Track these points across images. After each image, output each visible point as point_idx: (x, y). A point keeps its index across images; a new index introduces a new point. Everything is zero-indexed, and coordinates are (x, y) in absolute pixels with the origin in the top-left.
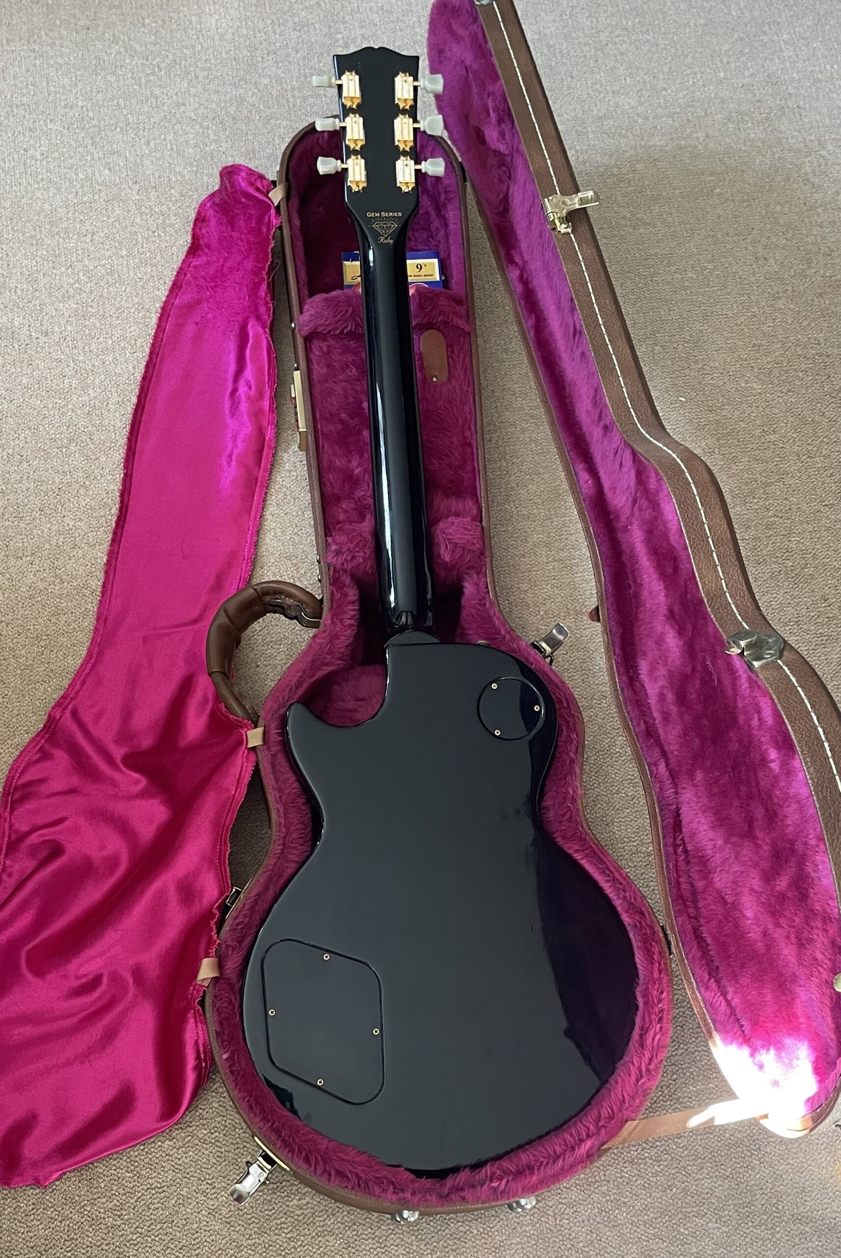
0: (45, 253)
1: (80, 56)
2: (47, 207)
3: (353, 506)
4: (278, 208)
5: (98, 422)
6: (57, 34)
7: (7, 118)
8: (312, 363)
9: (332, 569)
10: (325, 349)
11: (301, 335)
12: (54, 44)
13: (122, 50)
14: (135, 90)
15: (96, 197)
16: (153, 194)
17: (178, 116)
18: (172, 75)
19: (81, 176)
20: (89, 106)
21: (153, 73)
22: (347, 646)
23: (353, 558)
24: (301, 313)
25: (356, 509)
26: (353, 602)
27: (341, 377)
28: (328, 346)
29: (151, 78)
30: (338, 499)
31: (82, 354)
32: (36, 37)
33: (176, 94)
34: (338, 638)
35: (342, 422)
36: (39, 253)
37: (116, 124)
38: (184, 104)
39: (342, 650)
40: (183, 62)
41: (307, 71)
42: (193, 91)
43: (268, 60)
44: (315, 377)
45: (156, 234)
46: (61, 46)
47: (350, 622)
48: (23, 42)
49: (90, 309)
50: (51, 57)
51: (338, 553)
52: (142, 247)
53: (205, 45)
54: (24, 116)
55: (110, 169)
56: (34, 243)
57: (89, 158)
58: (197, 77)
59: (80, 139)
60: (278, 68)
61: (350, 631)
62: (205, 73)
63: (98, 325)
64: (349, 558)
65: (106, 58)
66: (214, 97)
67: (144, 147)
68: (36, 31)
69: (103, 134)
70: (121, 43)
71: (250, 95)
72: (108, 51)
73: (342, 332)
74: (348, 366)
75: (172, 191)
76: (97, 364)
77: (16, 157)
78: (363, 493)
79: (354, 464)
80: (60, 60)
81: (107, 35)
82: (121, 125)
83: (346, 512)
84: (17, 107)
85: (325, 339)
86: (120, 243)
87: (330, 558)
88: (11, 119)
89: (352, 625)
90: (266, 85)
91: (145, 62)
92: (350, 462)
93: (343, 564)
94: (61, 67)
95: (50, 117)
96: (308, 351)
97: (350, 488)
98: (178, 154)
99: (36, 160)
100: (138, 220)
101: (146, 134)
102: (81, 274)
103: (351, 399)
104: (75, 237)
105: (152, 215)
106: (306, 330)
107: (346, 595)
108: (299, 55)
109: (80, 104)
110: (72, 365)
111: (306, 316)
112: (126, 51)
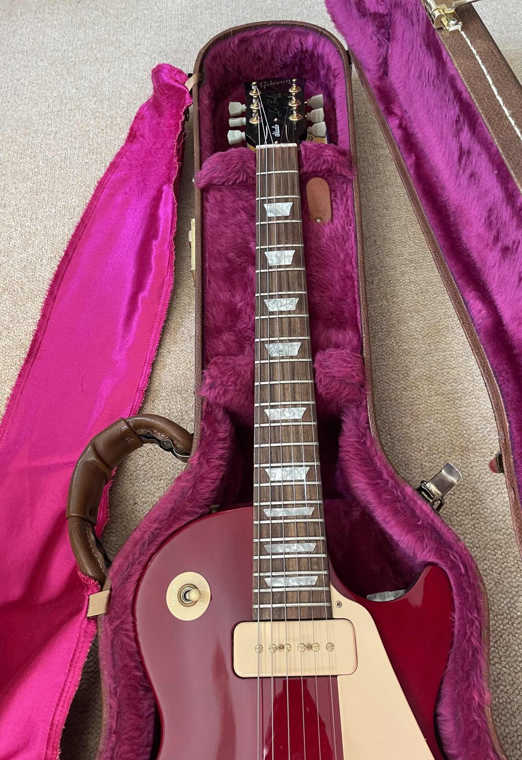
0: (16, 148)
1: (70, 19)
2: (25, 116)
3: (233, 338)
4: (191, 92)
5: (30, 274)
6: (56, 8)
7: (10, 60)
8: (207, 211)
9: (205, 403)
10: (219, 198)
11: (198, 187)
12: (53, 13)
13: (100, 14)
14: (105, 37)
15: (63, 108)
16: (106, 104)
17: (134, 52)
18: (134, 27)
19: (55, 94)
20: (70, 49)
21: (120, 27)
22: (213, 491)
23: (226, 392)
24: (201, 169)
25: (236, 341)
26: (224, 439)
27: (231, 221)
28: (221, 196)
29: (118, 30)
30: (219, 331)
31: (29, 221)
32: (41, 10)
33: (135, 39)
34: (201, 482)
35: (229, 260)
36: (12, 148)
37: (88, 60)
38: (139, 44)
39: (207, 495)
40: (143, 18)
41: (233, 18)
42: (148, 36)
43: (205, 14)
44: (208, 221)
45: (104, 131)
46: (58, 14)
47: (218, 462)
48: (32, 13)
49: (43, 187)
50: (49, 21)
51: (212, 386)
52: (92, 141)
53: (161, 7)
54: (22, 59)
55: (77, 89)
56: (10, 141)
57: (63, 83)
58: (151, 27)
59: (60, 70)
60: (212, 18)
61: (216, 474)
62: (158, 24)
63: (47, 198)
64: (221, 393)
65: (88, 19)
66: (163, 39)
67: (105, 73)
68: (42, 6)
69: (76, 66)
70: (100, 10)
71: (189, 36)
72: (90, 15)
73: (234, 183)
74: (239, 212)
75: (122, 101)
76: (39, 228)
77: (10, 85)
78: (244, 326)
79: (238, 298)
80: (55, 23)
81: (91, 6)
82: (91, 59)
83: (226, 343)
84: (19, 52)
85: (220, 190)
86: (75, 138)
87: (205, 393)
88: (13, 61)
89: (221, 465)
90: (202, 29)
91: (115, 20)
92: (234, 296)
93: (216, 398)
94: (55, 27)
95: (40, 58)
96: (203, 199)
97: (232, 321)
98: (130, 76)
99: (24, 86)
100: (92, 122)
101: (109, 65)
102: (41, 162)
103: (239, 240)
104: (42, 135)
105: (103, 118)
106: (202, 184)
107: (215, 431)
108: (228, 9)
109: (64, 48)
110: (19, 229)
111: (204, 171)
112: (103, 14)
